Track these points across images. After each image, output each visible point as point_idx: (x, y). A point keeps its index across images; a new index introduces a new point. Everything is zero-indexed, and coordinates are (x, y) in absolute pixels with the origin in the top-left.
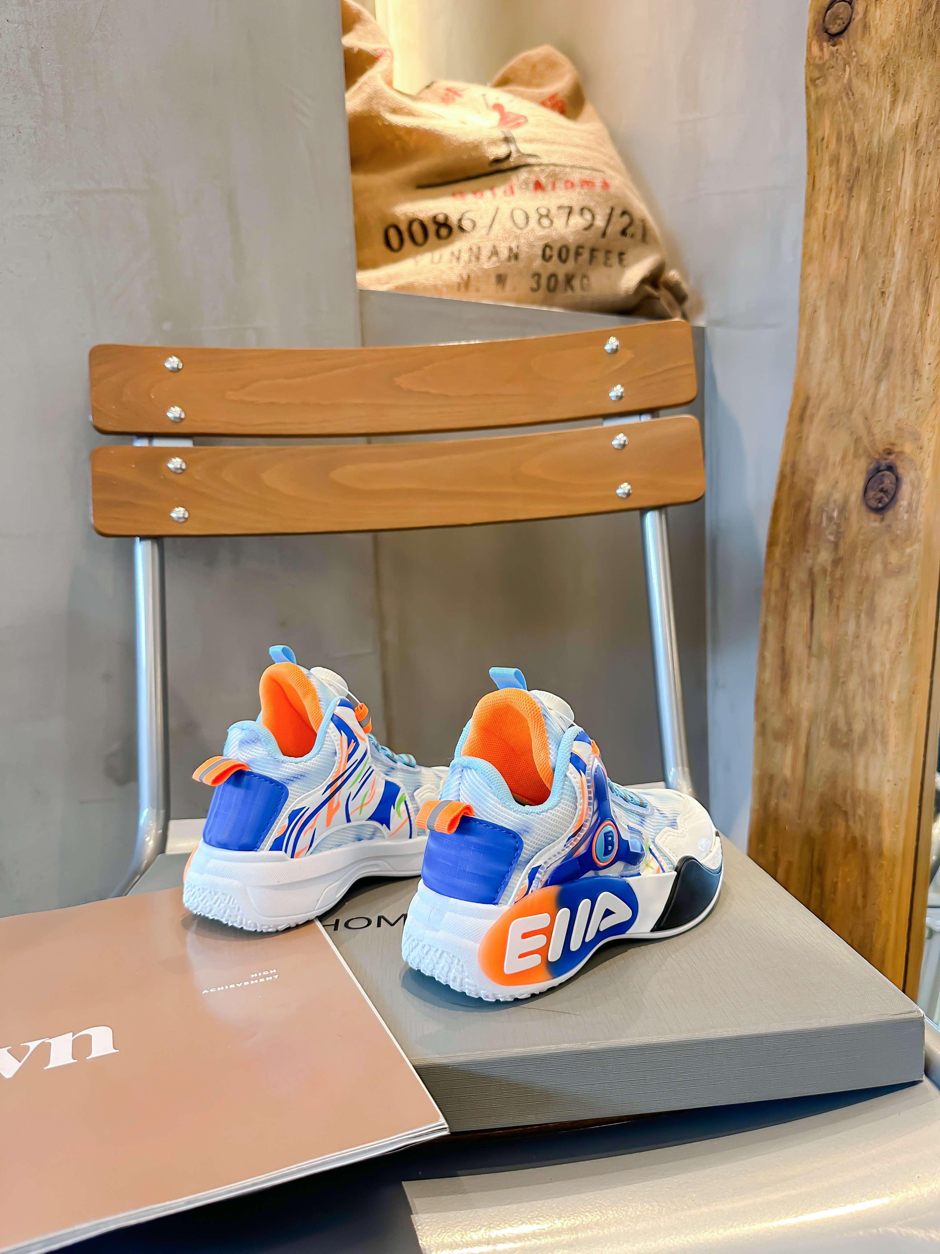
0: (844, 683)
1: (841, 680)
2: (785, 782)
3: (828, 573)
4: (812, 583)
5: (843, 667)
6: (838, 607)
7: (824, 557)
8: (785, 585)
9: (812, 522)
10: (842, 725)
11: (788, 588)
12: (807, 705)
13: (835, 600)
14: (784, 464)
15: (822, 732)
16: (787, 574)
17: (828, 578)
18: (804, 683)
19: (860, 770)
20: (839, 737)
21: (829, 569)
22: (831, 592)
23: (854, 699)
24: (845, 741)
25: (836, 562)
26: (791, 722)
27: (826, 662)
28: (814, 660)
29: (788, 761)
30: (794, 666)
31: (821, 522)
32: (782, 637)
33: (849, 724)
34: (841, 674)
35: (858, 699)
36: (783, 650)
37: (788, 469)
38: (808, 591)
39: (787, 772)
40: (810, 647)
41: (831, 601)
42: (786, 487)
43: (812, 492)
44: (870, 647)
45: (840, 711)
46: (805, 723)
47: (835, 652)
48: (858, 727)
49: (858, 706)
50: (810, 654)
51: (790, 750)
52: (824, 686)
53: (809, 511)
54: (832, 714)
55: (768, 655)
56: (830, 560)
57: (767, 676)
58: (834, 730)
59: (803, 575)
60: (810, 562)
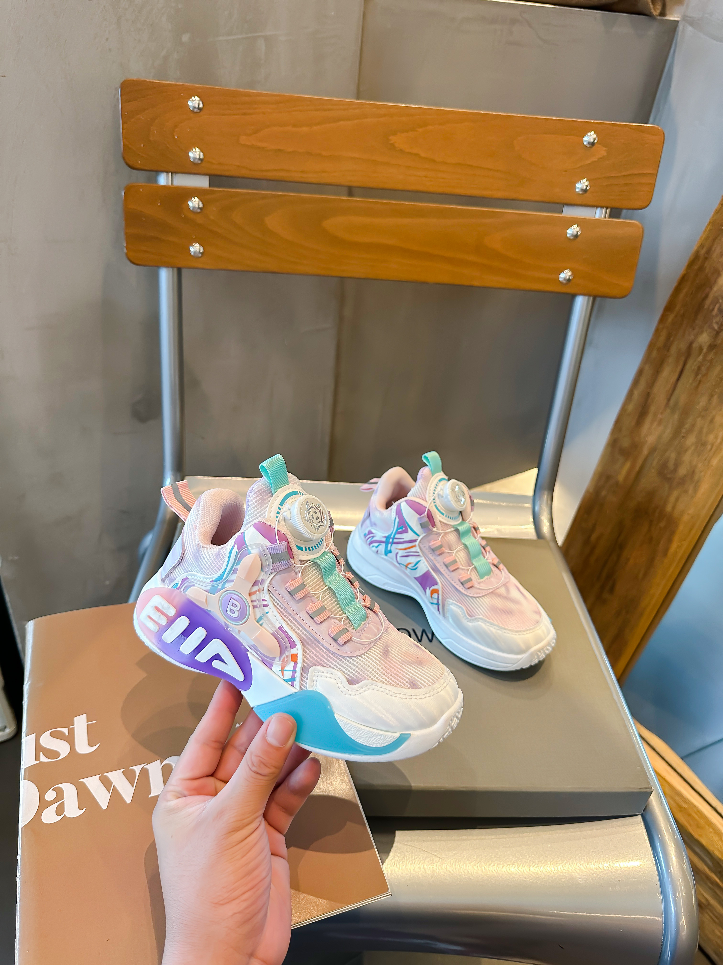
0: (683, 437)
1: (682, 434)
2: (617, 483)
3: (702, 354)
4: (688, 353)
5: (687, 426)
6: (700, 381)
7: (704, 339)
8: (667, 346)
9: (706, 307)
10: (671, 465)
11: (668, 350)
12: (651, 440)
13: (700, 376)
14: (702, 246)
15: (655, 462)
16: (672, 339)
17: (701, 357)
18: (655, 424)
19: (672, 499)
20: (666, 471)
21: (705, 350)
22: (699, 368)
23: (686, 451)
24: (669, 476)
25: (712, 347)
26: (635, 447)
27: (676, 416)
28: (668, 410)
29: (624, 471)
30: (653, 409)
31: (713, 309)
32: (651, 385)
33: (676, 466)
34: (684, 431)
35: (689, 453)
36: (648, 394)
37: (703, 252)
38: (683, 358)
39: (621, 478)
40: (669, 400)
41: (697, 375)
42: (696, 267)
43: (715, 282)
44: (712, 421)
45: (673, 455)
46: (645, 452)
47: (686, 412)
48: (682, 471)
49: (687, 457)
50: (667, 405)
51: (628, 465)
52: (668, 432)
53: (707, 296)
54: (667, 454)
55: (636, 393)
56: (708, 344)
57: (630, 407)
58: (664, 466)
59: (683, 346)
60: (692, 337)
